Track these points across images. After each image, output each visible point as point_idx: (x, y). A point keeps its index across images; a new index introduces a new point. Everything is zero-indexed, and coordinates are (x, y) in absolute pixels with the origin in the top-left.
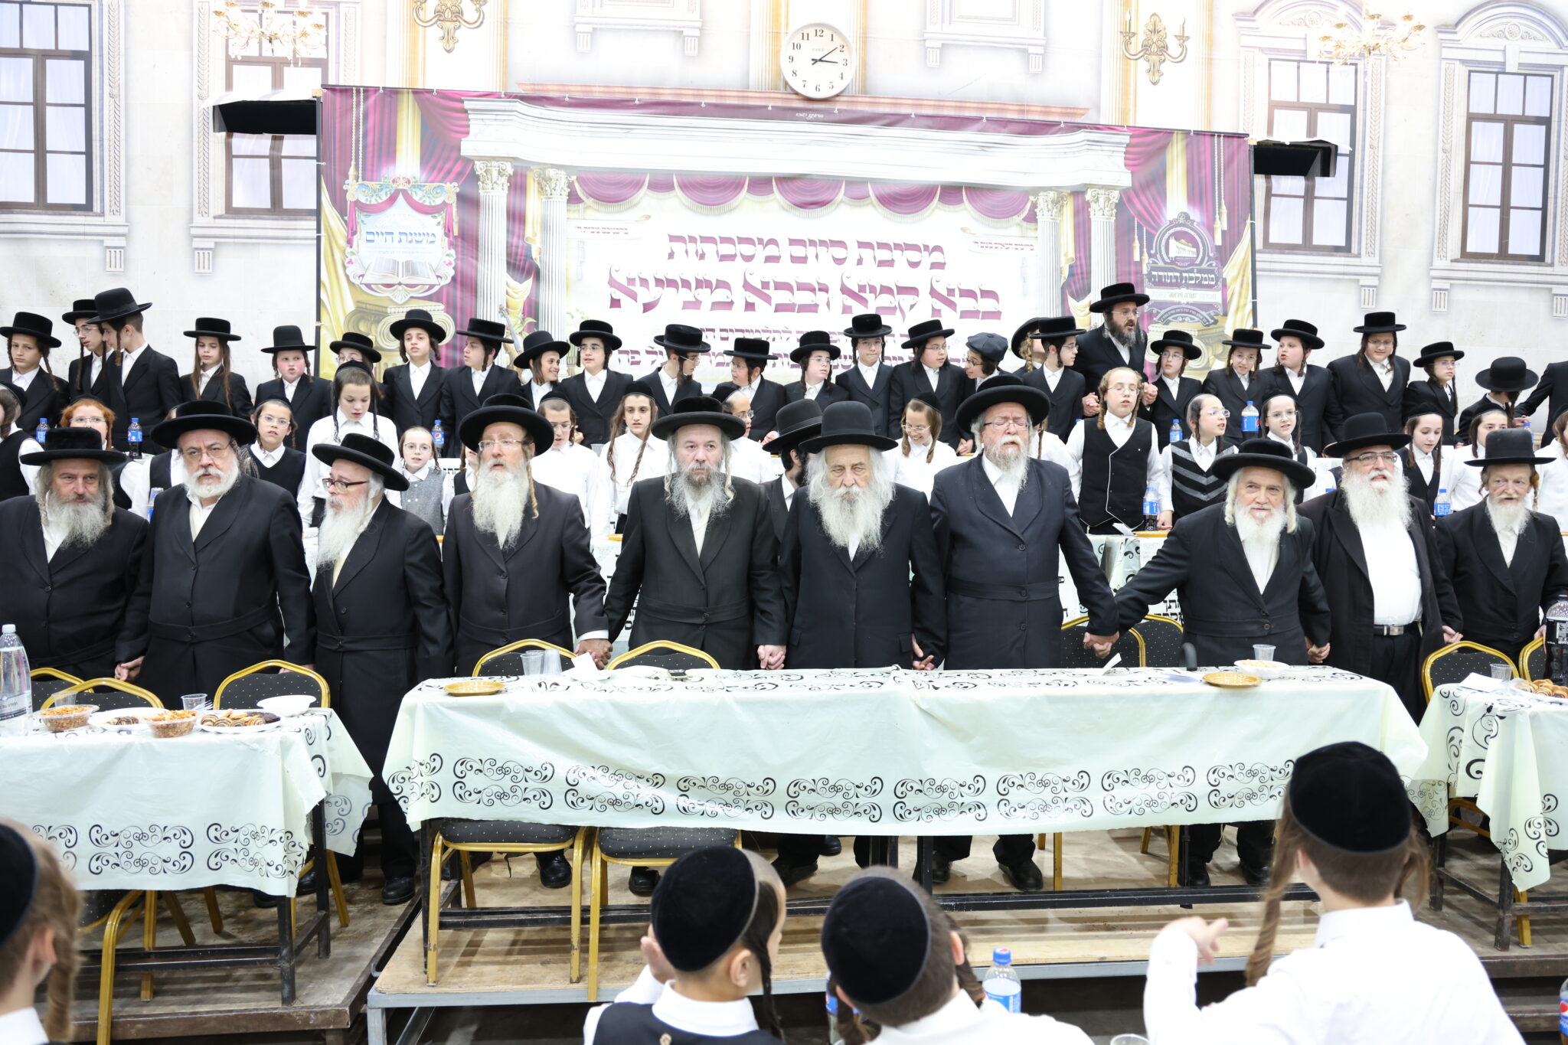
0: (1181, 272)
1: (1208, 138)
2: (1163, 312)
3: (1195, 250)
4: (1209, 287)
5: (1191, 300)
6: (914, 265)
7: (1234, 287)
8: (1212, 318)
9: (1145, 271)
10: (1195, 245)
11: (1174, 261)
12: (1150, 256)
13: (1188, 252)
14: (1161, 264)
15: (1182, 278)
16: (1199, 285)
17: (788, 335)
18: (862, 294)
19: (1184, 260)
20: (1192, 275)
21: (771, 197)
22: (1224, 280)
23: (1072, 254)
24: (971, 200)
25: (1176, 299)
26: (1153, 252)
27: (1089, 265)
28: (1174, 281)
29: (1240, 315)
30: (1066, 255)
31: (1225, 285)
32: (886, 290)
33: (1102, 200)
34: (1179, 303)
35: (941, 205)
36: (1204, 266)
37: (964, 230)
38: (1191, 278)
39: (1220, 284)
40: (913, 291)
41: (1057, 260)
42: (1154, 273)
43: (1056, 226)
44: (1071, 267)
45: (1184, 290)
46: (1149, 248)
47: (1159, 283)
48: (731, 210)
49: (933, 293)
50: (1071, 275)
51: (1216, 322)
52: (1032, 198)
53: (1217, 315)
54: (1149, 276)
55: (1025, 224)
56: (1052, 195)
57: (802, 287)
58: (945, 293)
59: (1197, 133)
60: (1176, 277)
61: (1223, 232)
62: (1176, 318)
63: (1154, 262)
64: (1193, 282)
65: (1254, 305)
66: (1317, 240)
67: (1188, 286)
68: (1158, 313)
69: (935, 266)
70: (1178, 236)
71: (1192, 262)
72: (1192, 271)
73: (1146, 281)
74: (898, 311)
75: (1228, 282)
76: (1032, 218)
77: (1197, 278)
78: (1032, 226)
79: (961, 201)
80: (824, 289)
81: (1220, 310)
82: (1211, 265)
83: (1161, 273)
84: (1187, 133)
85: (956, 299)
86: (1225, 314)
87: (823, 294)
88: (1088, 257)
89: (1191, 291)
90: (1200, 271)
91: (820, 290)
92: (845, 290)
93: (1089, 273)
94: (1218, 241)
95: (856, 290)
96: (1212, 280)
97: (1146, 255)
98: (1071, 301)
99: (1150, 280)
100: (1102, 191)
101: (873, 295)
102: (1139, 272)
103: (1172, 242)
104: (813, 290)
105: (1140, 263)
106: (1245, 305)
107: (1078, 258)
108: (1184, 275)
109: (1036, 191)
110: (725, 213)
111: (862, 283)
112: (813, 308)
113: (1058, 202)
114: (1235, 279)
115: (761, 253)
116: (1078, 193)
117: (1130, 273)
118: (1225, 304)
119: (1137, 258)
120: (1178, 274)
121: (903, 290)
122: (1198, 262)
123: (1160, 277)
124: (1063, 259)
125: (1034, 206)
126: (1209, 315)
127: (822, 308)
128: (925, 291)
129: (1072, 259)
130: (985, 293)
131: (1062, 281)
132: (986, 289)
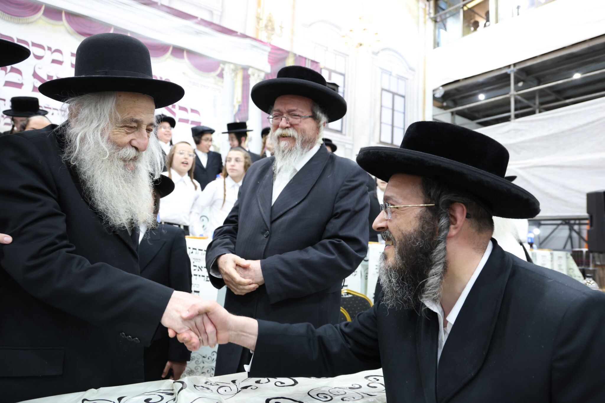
1: (304, 60)
21: (60, 23)
23: (240, 99)
24: (189, 58)
30: (237, 99)
33: (256, 75)
35: (171, 57)
37: (184, 73)
41: (233, 101)
43: (234, 83)
44: (240, 106)
48: (28, 23)
50: (239, 110)
52: (222, 66)
55: (217, 78)
56: (232, 66)
59: (300, 56)
76: (221, 75)
78: (221, 79)
79: (183, 57)
84: (295, 55)
88: (248, 103)
100: (257, 71)
109: (224, 63)
110: (23, 23)
113: (235, 70)
115: (49, 56)
116: (245, 69)
124: (235, 101)
125: (223, 70)
129: (240, 102)
130: (193, 111)
131: (234, 112)
132: (194, 108)
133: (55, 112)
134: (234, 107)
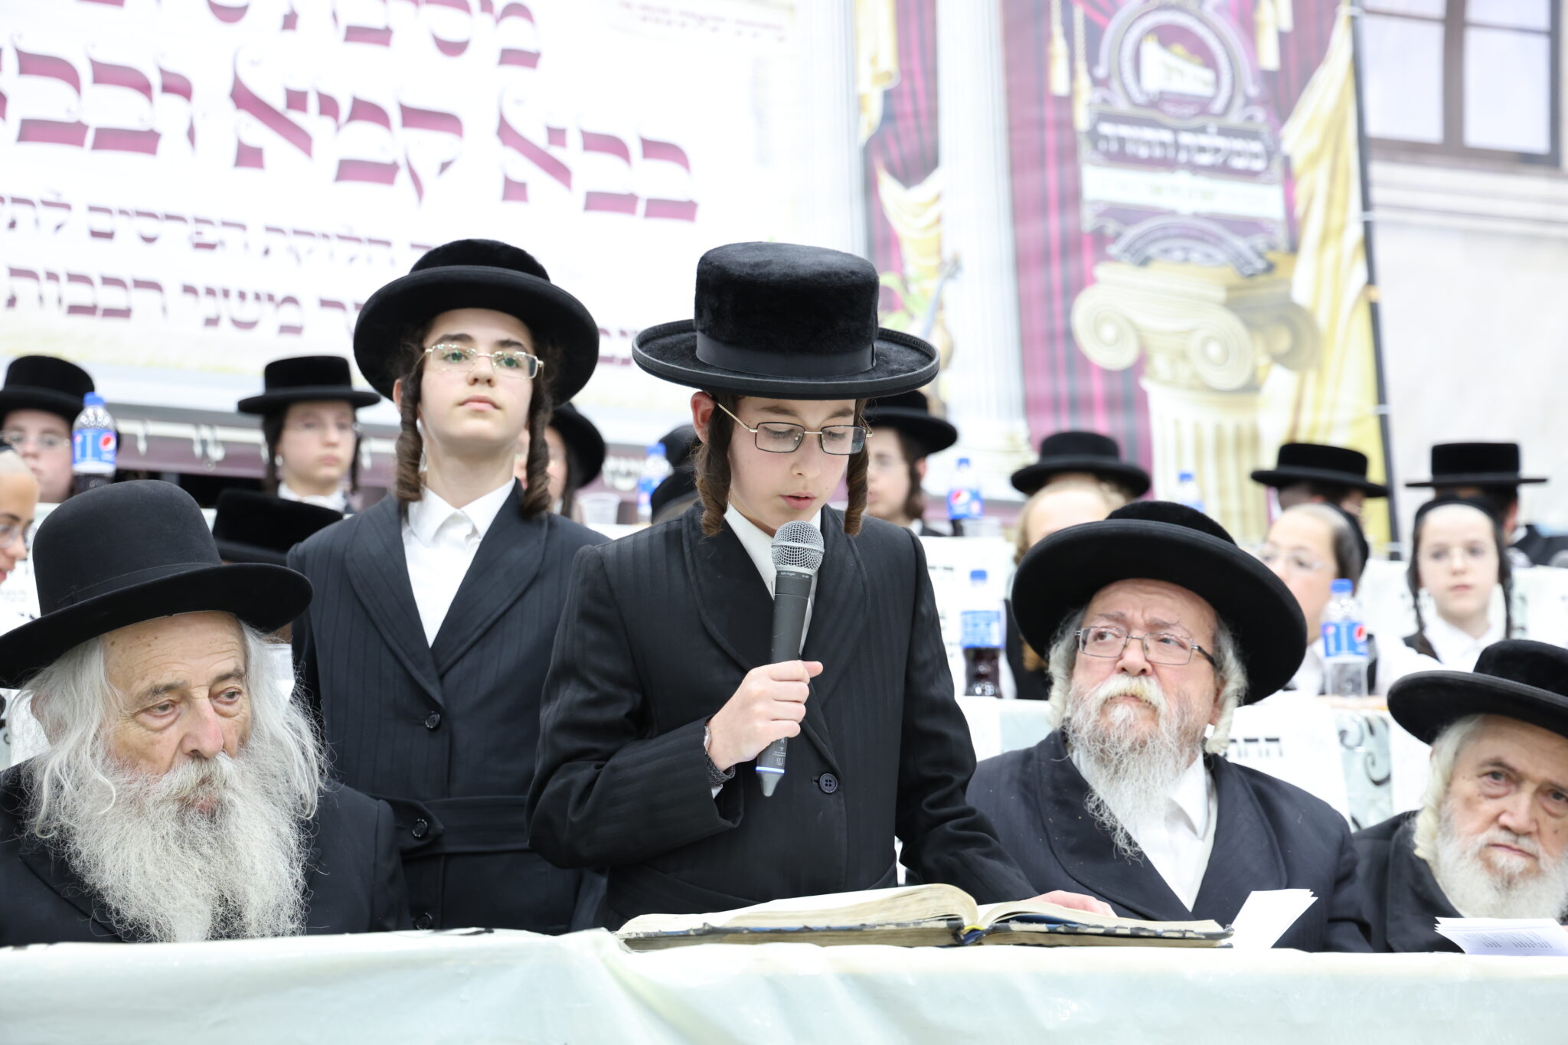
0: (1176, 131)
2: (1132, 233)
3: (1208, 75)
4: (1249, 175)
5: (1206, 207)
6: (453, 48)
7: (1313, 182)
8: (1260, 255)
9: (1082, 120)
10: (1210, 62)
11: (1157, 101)
12: (1096, 82)
13: (1193, 79)
14: (1122, 106)
15: (1177, 146)
16: (1223, 170)
17: (59, 215)
18: (294, 116)
19: (1181, 99)
20: (1203, 140)
22: (1287, 161)
23: (888, 61)
25: (1165, 202)
26: (1101, 72)
27: (933, 94)
28: (1158, 153)
29: (1330, 254)
30: (873, 61)
31: (1289, 178)
32: (367, 111)
34: (1173, 213)
36: (1235, 119)
38: (1202, 150)
39: (1277, 170)
40: (445, 121)
41: (852, 76)
42: (1106, 129)
44: (888, 95)
45: (1182, 178)
46: (1092, 59)
47: (1121, 157)
49: (506, 132)
50: (889, 116)
51: (1270, 268)
53: (1272, 247)
54: (1094, 136)
57: (105, 74)
58: (540, 140)
60: (1163, 144)
61: (1282, 37)
62: (1166, 251)
63: (1105, 101)
64: (1205, 159)
65: (1368, 227)
66: (1478, 133)
67: (1195, 168)
68: (1118, 236)
69: (514, 57)
70: (1167, 36)
71: (1202, 106)
72: (1202, 130)
73: (1085, 149)
74: (403, 176)
75: (1298, 164)
77: (1217, 150)
80: (178, 87)
81: (1281, 236)
82: (1250, 118)
83: (1125, 131)
85: (571, 154)
86: (1294, 248)
87: (175, 101)
88: (931, 73)
89: (1202, 182)
90: (1225, 132)
91: (166, 89)
92: (243, 98)
93: (933, 114)
94: (1270, 57)
95: (278, 102)
96: (1255, 156)
97: (1083, 80)
98: (889, 188)
99: (1095, 147)
101: (328, 122)
102: (1066, 124)
103: (1152, 51)
104: (145, 88)
105: (1066, 102)
106: (1342, 228)
107: (906, 72)
108: (1186, 139)
111: (297, 86)
112: (144, 141)
114: (1314, 159)
117: (1041, 124)
118: (1294, 225)
119: (1059, 84)
120: (1166, 136)
121: (414, 117)
122: (1218, 106)
123: (1122, 141)
124: (865, 72)
126: (1253, 248)
127: (172, 141)
128: (480, 126)
129: (889, 75)
130: (653, 149)
131: (864, 134)
132: (654, 135)
133: (22, 213)
134: (859, 104)
